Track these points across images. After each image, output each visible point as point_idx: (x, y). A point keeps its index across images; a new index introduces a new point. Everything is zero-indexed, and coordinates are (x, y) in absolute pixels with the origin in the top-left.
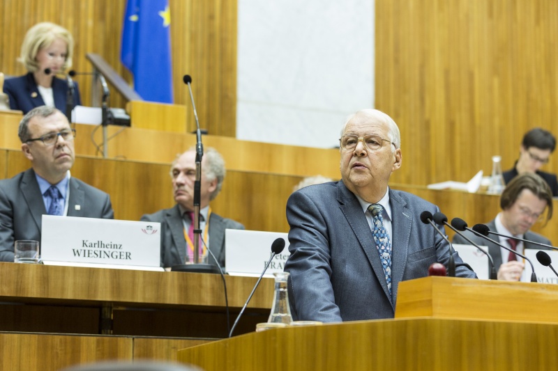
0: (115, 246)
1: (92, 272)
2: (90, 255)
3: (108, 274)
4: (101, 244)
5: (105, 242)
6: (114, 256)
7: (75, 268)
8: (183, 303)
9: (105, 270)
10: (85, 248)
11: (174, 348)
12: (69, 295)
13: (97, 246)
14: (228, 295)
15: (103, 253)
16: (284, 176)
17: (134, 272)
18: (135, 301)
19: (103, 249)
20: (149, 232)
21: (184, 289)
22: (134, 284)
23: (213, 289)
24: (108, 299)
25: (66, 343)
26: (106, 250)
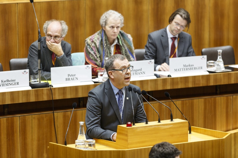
0: (13, 81)
2: (4, 85)
3: (9, 94)
4: (8, 81)
5: (9, 80)
6: (13, 85)
8: (37, 101)
10: (3, 83)
11: (34, 118)
13: (6, 81)
14: (53, 95)
15: (9, 84)
17: (18, 92)
18: (19, 102)
19: (9, 82)
20: (25, 73)
21: (37, 95)
22: (18, 96)
23: (47, 94)
24: (10, 103)
26: (10, 82)
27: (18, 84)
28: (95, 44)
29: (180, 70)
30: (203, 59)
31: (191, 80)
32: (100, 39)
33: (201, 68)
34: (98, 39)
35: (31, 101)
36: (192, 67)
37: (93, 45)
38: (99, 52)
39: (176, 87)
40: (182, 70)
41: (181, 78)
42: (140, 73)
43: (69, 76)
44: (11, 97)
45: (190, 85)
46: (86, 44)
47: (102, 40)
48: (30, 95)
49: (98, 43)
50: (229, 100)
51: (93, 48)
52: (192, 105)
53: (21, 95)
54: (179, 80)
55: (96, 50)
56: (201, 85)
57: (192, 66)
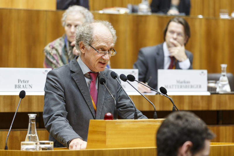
16: (21, 10)
28: (57, 50)
31: (187, 101)
32: (63, 45)
34: (60, 45)
36: (188, 84)
37: (54, 52)
38: (63, 61)
43: (20, 82)
46: (45, 54)
47: (65, 46)
49: (60, 50)
51: (54, 56)
55: (59, 58)
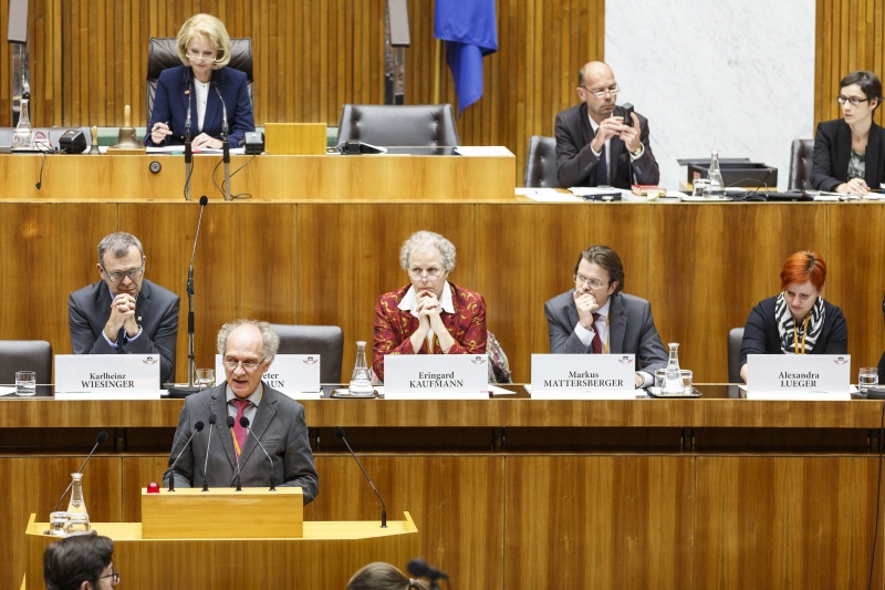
0: (120, 377)
1: (85, 404)
2: (98, 386)
3: (99, 405)
4: (106, 376)
5: (110, 374)
6: (119, 385)
7: (70, 402)
9: (96, 401)
10: (91, 380)
12: (66, 424)
13: (103, 377)
15: (108, 383)
17: (122, 402)
19: (108, 380)
22: (122, 412)
25: (63, 463)
26: (111, 380)
27: (131, 384)
29: (559, 384)
30: (626, 361)
33: (620, 383)
35: (153, 425)
36: (593, 379)
39: (536, 423)
40: (564, 384)
41: (551, 402)
42: (449, 383)
44: (102, 411)
45: (577, 422)
48: (150, 411)
50: (686, 465)
52: (580, 471)
53: (127, 410)
54: (546, 406)
56: (608, 425)
57: (593, 376)
